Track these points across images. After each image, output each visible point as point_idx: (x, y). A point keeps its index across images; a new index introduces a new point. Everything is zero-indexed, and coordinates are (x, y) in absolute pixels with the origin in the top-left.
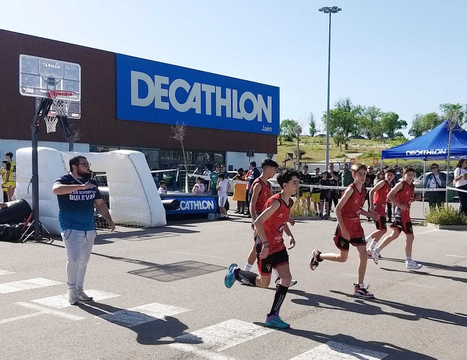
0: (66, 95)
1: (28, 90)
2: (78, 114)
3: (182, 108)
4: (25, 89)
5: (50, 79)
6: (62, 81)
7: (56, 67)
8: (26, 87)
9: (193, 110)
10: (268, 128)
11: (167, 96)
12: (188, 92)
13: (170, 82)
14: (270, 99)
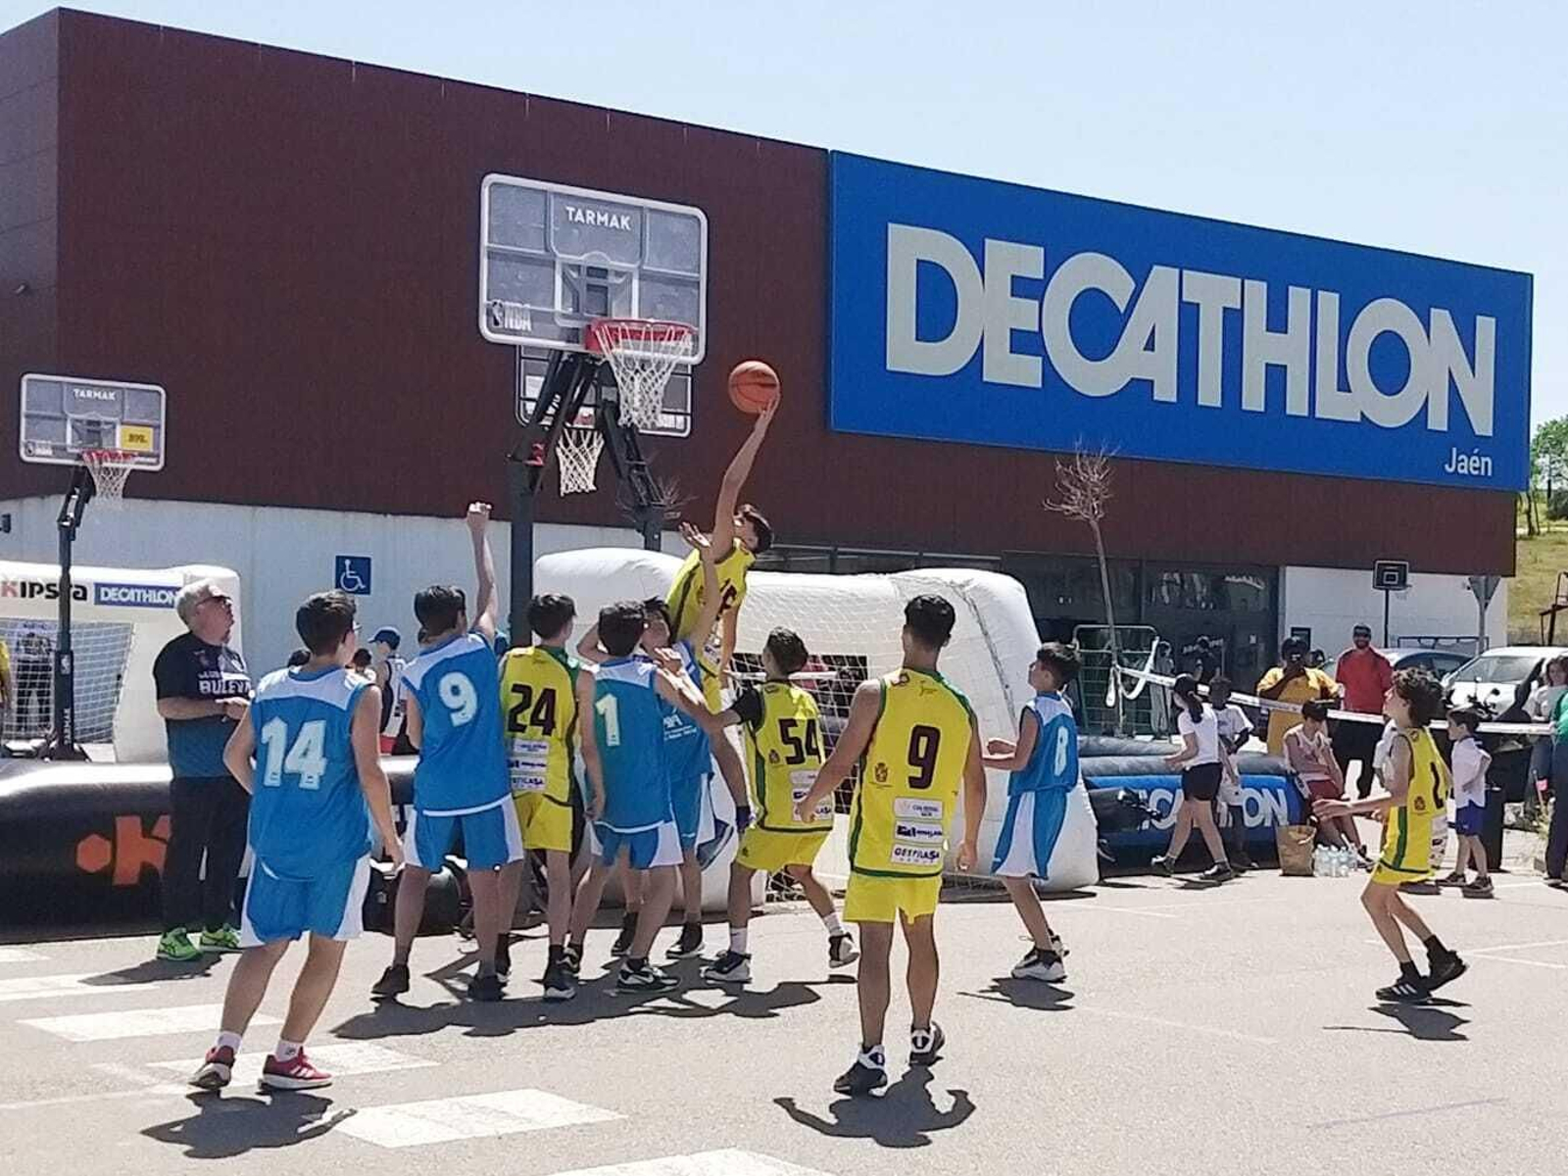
9: (1140, 388)
10: (1474, 458)
11: (1036, 329)
12: (1122, 310)
13: (1051, 267)
14: (1486, 328)
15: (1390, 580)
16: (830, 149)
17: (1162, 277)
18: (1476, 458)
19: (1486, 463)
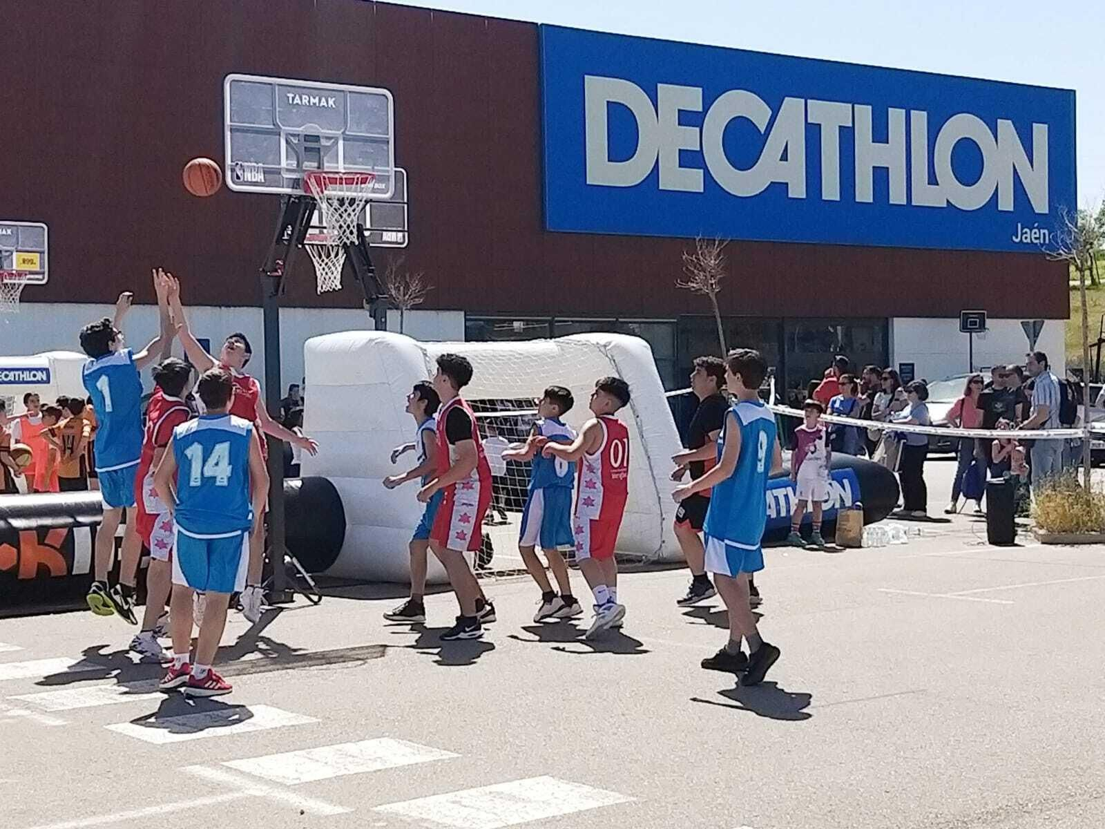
2: (400, 235)
9: (778, 189)
10: (1034, 231)
11: (698, 149)
12: (763, 132)
13: (708, 103)
14: (1040, 132)
15: (973, 325)
16: (540, 23)
17: (793, 106)
18: (1036, 230)
19: (1044, 234)
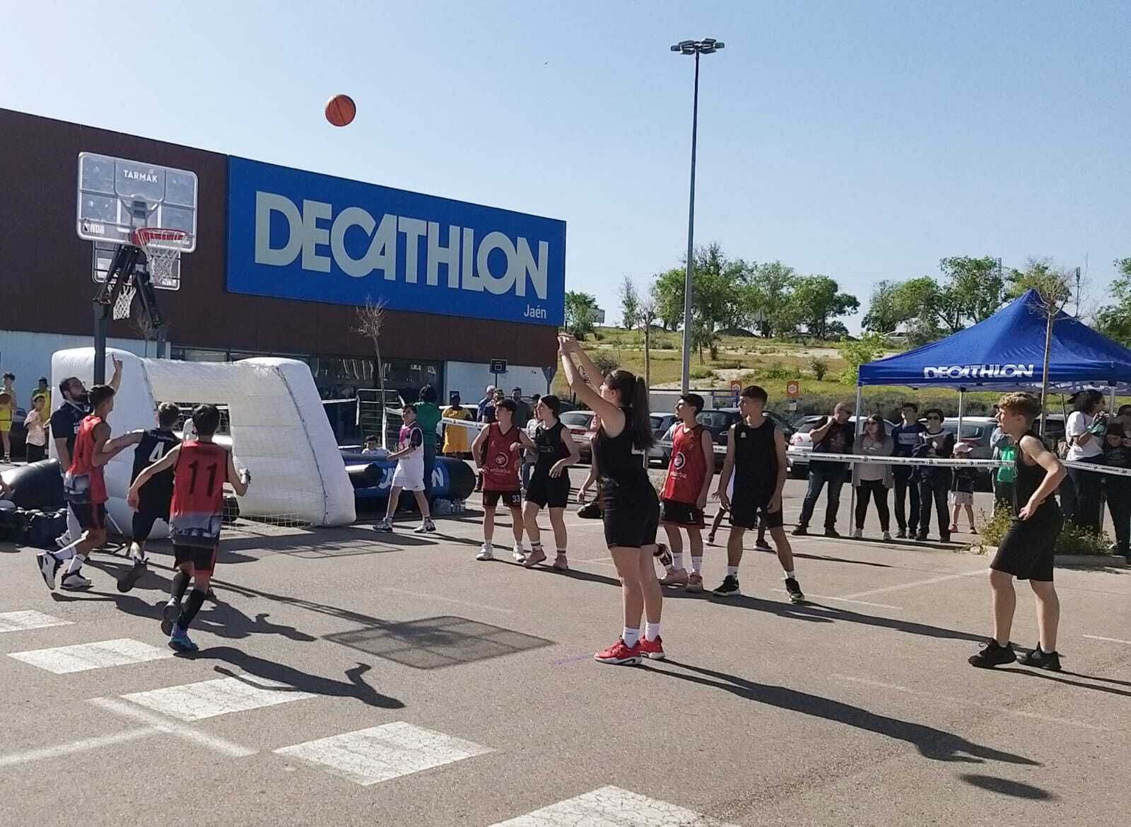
0: (170, 237)
1: (94, 228)
3: (356, 269)
4: (86, 225)
5: (136, 203)
6: (160, 208)
7: (149, 179)
8: (89, 222)
9: (378, 273)
10: (537, 310)
11: (328, 244)
12: (369, 235)
13: (335, 214)
14: (544, 247)
15: (498, 369)
16: (229, 154)
17: (389, 220)
18: (539, 310)
19: (544, 313)
